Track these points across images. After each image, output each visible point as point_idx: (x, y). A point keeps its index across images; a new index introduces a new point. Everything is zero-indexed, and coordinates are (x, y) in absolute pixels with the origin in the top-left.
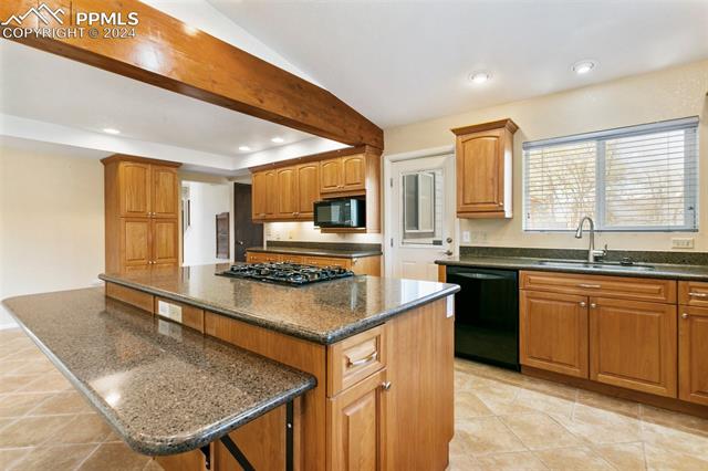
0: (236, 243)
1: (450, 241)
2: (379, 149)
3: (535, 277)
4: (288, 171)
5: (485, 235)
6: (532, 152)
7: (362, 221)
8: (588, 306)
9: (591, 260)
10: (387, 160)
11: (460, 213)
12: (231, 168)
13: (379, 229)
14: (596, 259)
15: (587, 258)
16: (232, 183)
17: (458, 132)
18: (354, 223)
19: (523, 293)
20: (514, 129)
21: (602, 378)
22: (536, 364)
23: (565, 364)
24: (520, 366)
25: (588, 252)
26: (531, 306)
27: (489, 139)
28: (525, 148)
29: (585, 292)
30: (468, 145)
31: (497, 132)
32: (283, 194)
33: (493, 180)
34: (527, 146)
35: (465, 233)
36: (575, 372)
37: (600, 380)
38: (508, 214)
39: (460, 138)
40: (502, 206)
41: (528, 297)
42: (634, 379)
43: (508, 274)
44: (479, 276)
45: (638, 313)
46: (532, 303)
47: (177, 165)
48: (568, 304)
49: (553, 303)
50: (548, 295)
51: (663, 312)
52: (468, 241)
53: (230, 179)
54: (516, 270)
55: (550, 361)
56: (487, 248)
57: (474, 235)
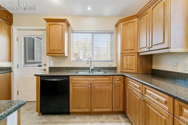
1: (45, 65)
3: (75, 79)
5: (59, 63)
6: (74, 34)
8: (91, 87)
9: (91, 70)
11: (48, 54)
15: (89, 70)
17: (47, 20)
19: (71, 85)
20: (68, 25)
22: (75, 110)
23: (84, 108)
24: (70, 112)
25: (90, 68)
28: (72, 32)
29: (90, 82)
30: (51, 26)
31: (62, 24)
33: (61, 41)
34: (73, 32)
35: (51, 62)
36: (87, 110)
37: (94, 111)
38: (66, 55)
39: (48, 23)
40: (64, 52)
41: (72, 86)
42: (103, 108)
43: (65, 78)
44: (54, 80)
45: (104, 87)
46: (74, 88)
48: (85, 87)
49: (81, 87)
50: (79, 84)
51: (109, 86)
52: (52, 65)
54: (68, 76)
55: (80, 108)
56: (59, 67)
57: (55, 63)
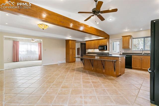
0: (81, 53)
1: (121, 52)
2: (109, 38)
3: (134, 56)
4: (93, 42)
5: (126, 51)
7: (106, 49)
8: (141, 59)
10: (110, 40)
11: (123, 48)
12: (82, 41)
13: (109, 50)
14: (143, 54)
16: (80, 43)
17: (123, 37)
18: (105, 49)
19: (132, 58)
20: (131, 36)
21: (143, 68)
22: (134, 67)
24: (132, 68)
25: (142, 53)
26: (134, 60)
27: (128, 38)
32: (92, 45)
33: (128, 43)
34: (133, 38)
36: (139, 68)
38: (130, 48)
39: (123, 38)
43: (130, 56)
47: (75, 41)
48: (139, 59)
49: (137, 59)
52: (124, 52)
53: (80, 42)
54: (132, 55)
55: (136, 67)
